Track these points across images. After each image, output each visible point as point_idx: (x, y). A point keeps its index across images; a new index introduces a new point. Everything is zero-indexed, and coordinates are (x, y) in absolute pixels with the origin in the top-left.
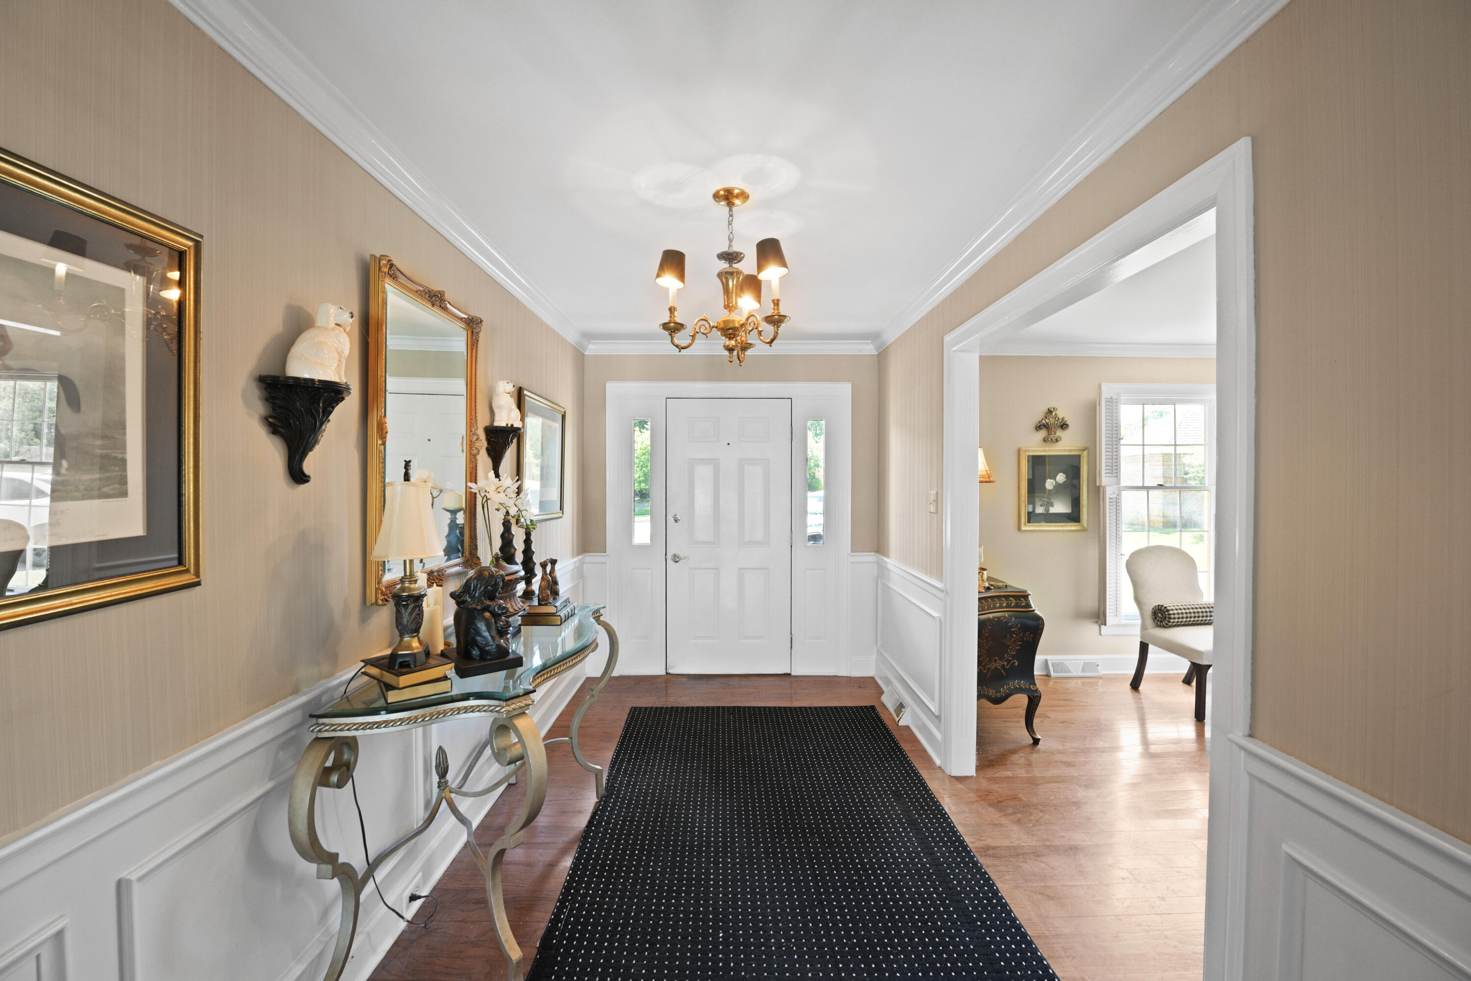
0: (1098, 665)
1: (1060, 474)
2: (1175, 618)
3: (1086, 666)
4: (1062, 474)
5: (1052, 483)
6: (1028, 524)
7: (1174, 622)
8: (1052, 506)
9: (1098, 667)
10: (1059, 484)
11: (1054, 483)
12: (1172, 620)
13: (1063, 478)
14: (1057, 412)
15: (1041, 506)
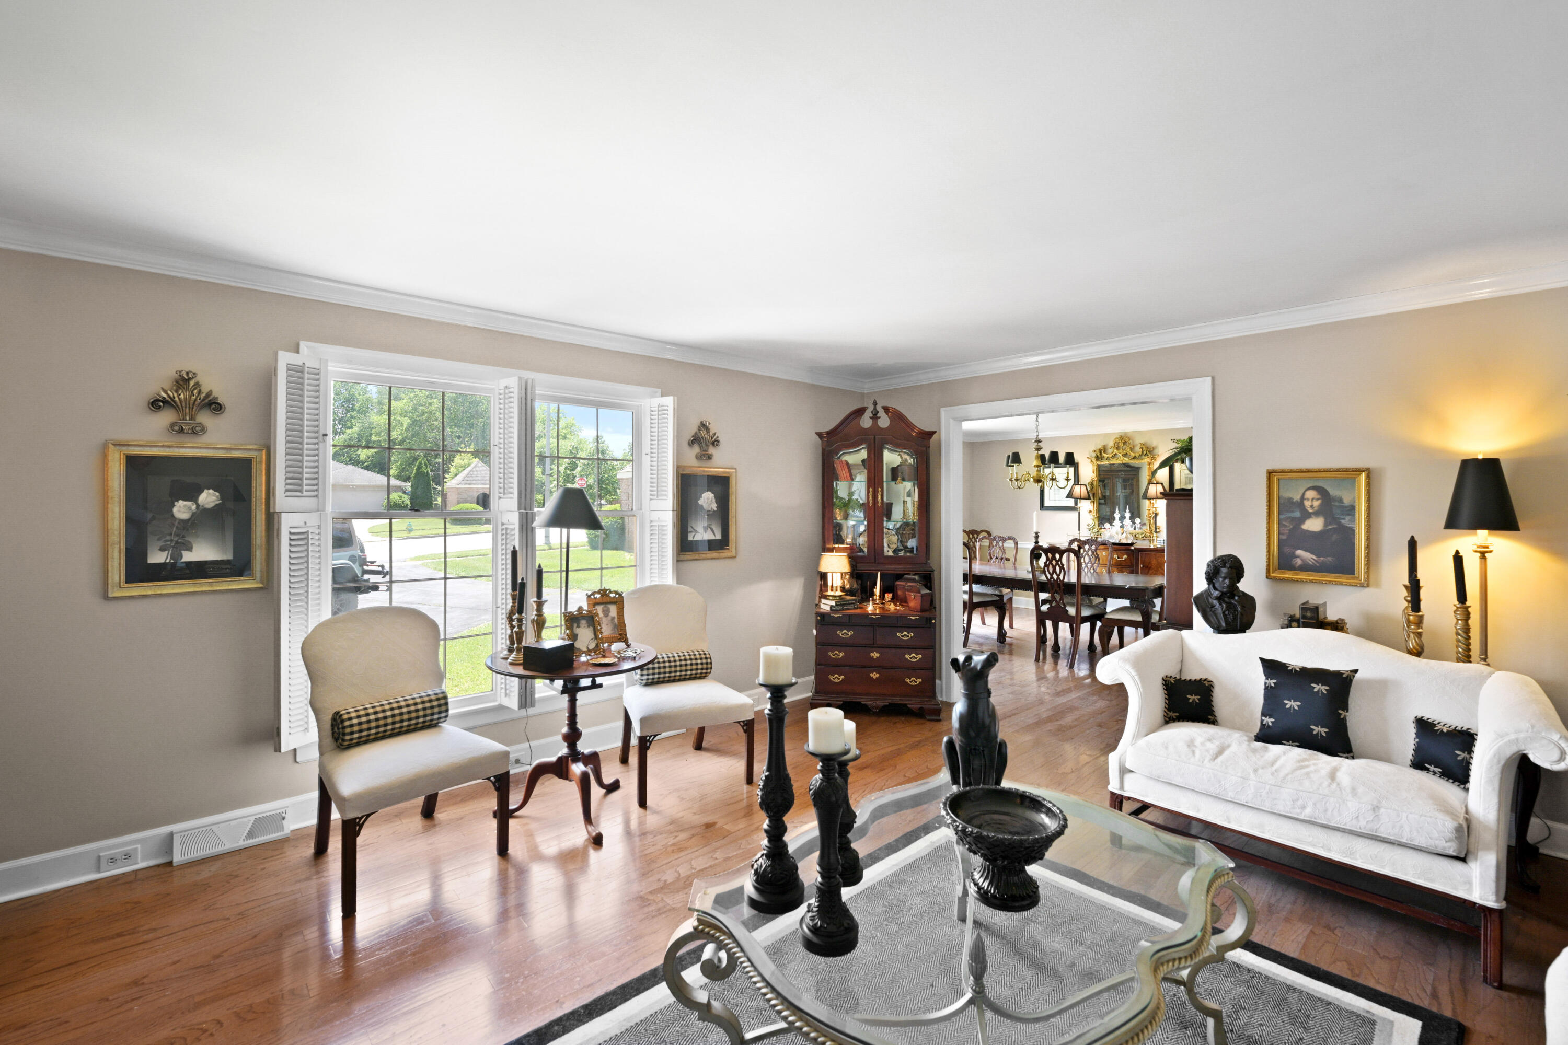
0: (284, 818)
1: (206, 491)
2: (352, 733)
3: (260, 824)
4: (211, 491)
5: (190, 508)
6: (127, 585)
7: (351, 740)
8: (190, 549)
9: (284, 822)
10: (205, 511)
11: (194, 507)
12: (348, 737)
13: (215, 498)
14: (198, 378)
15: (162, 549)
